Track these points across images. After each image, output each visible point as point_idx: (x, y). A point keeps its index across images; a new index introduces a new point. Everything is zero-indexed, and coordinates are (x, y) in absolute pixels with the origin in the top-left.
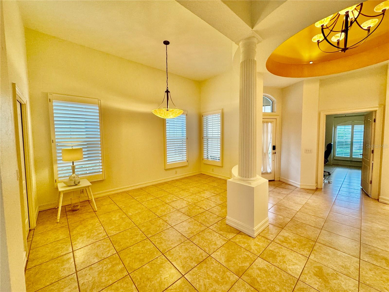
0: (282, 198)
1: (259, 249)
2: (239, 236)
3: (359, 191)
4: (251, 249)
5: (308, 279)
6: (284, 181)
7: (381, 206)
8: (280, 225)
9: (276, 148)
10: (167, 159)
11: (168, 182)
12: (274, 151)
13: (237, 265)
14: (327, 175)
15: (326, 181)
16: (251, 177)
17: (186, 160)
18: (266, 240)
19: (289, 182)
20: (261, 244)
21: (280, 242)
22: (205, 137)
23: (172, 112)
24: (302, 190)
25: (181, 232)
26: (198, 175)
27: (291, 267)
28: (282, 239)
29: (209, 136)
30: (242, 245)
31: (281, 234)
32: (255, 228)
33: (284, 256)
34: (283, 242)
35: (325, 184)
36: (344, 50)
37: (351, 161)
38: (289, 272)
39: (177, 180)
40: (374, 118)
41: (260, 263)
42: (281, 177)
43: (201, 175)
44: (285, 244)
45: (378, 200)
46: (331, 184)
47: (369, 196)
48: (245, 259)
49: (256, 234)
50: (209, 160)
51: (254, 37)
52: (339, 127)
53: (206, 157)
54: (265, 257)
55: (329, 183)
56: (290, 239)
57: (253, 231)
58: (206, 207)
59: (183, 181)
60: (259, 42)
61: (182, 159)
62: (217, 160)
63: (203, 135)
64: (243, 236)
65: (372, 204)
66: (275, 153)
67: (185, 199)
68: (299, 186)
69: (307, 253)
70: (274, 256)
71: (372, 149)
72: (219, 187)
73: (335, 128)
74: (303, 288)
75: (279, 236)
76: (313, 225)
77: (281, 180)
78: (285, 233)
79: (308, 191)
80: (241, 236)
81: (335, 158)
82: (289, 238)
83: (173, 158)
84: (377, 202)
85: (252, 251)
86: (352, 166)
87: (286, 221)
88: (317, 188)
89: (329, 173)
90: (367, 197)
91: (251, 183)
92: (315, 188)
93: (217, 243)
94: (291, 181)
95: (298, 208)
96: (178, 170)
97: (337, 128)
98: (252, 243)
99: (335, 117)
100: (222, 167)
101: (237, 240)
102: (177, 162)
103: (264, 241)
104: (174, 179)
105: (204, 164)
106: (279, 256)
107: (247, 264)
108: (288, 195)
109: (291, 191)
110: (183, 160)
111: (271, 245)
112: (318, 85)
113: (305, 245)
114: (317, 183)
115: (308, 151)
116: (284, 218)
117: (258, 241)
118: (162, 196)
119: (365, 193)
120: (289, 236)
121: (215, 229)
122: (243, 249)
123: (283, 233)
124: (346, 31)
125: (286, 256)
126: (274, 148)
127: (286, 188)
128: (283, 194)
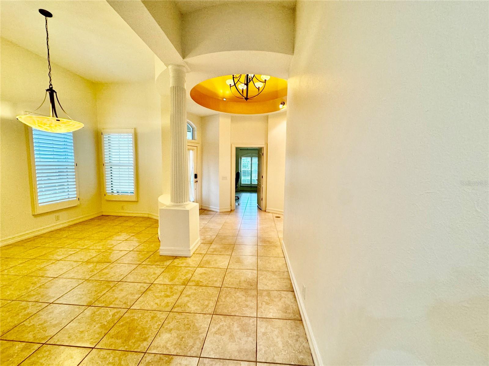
0: (207, 223)
1: (197, 262)
2: (176, 261)
3: (257, 208)
4: (190, 265)
5: (232, 266)
6: (205, 208)
7: (267, 214)
8: (209, 242)
9: (198, 176)
10: (39, 199)
11: (42, 234)
12: (196, 180)
13: (182, 279)
14: (237, 199)
15: (237, 204)
16: (185, 202)
17: (75, 197)
18: (201, 255)
19: (210, 209)
20: (197, 259)
21: (211, 253)
22: (107, 163)
23: (66, 125)
24: (221, 213)
25: (105, 279)
26: (98, 218)
27: (221, 264)
28: (212, 250)
29: (113, 162)
30: (181, 265)
31: (211, 247)
32: (191, 248)
33: (215, 260)
34: (213, 252)
35: (236, 207)
36: (247, 99)
37: (251, 187)
38: (221, 267)
39: (60, 230)
40: (262, 152)
41: (200, 270)
42: (203, 205)
43: (103, 217)
44: (215, 253)
45: (266, 211)
46: (240, 206)
47: (261, 209)
48: (187, 273)
49: (192, 253)
50: (115, 194)
51: (184, 66)
52: (243, 158)
53: (110, 192)
54: (203, 266)
55: (239, 205)
57: (190, 250)
58: (129, 248)
59: (73, 229)
60: (188, 72)
61: (67, 197)
62: (128, 194)
63: (103, 160)
64: (180, 259)
65: (263, 213)
66: (197, 182)
67: (90, 248)
68: (218, 211)
69: (230, 253)
70: (208, 262)
71: (262, 175)
72: (137, 225)
73: (241, 158)
74: (231, 272)
75: (210, 249)
76: (231, 235)
77: (203, 208)
78: (213, 246)
79: (225, 213)
80: (178, 260)
81: (241, 185)
82: (217, 248)
83: (48, 196)
84: (265, 212)
85: (191, 266)
86: (252, 191)
87: (213, 238)
88: (231, 210)
89: (238, 197)
90: (260, 210)
91: (185, 207)
92: (230, 210)
93: (156, 272)
94: (211, 207)
95: (219, 227)
96: (60, 214)
97: (242, 159)
98: (189, 260)
99: (240, 150)
100: (137, 201)
101: (175, 264)
102: (58, 201)
103: (199, 256)
104: (53, 229)
105: (107, 201)
106: (212, 261)
107: (190, 275)
108: (211, 219)
109: (212, 216)
110: (69, 198)
111: (205, 257)
112: (230, 120)
113: (228, 248)
114: (231, 206)
115: (224, 178)
116: (211, 236)
117: (194, 258)
118: (43, 254)
119: (259, 208)
121: (149, 263)
122: (183, 268)
124: (247, 84)
125: (217, 259)
126: (196, 176)
127: (208, 214)
128: (207, 219)
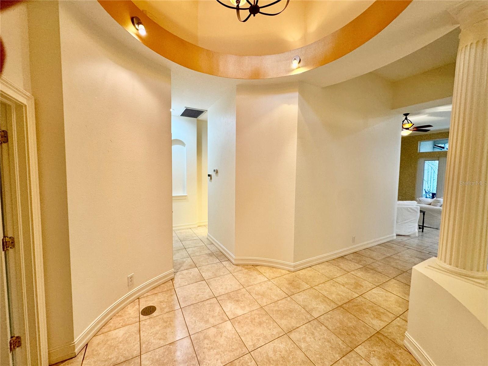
56: (373, 314)
75: (387, 322)
87: (368, 347)
120: (372, 319)
123: (380, 325)
